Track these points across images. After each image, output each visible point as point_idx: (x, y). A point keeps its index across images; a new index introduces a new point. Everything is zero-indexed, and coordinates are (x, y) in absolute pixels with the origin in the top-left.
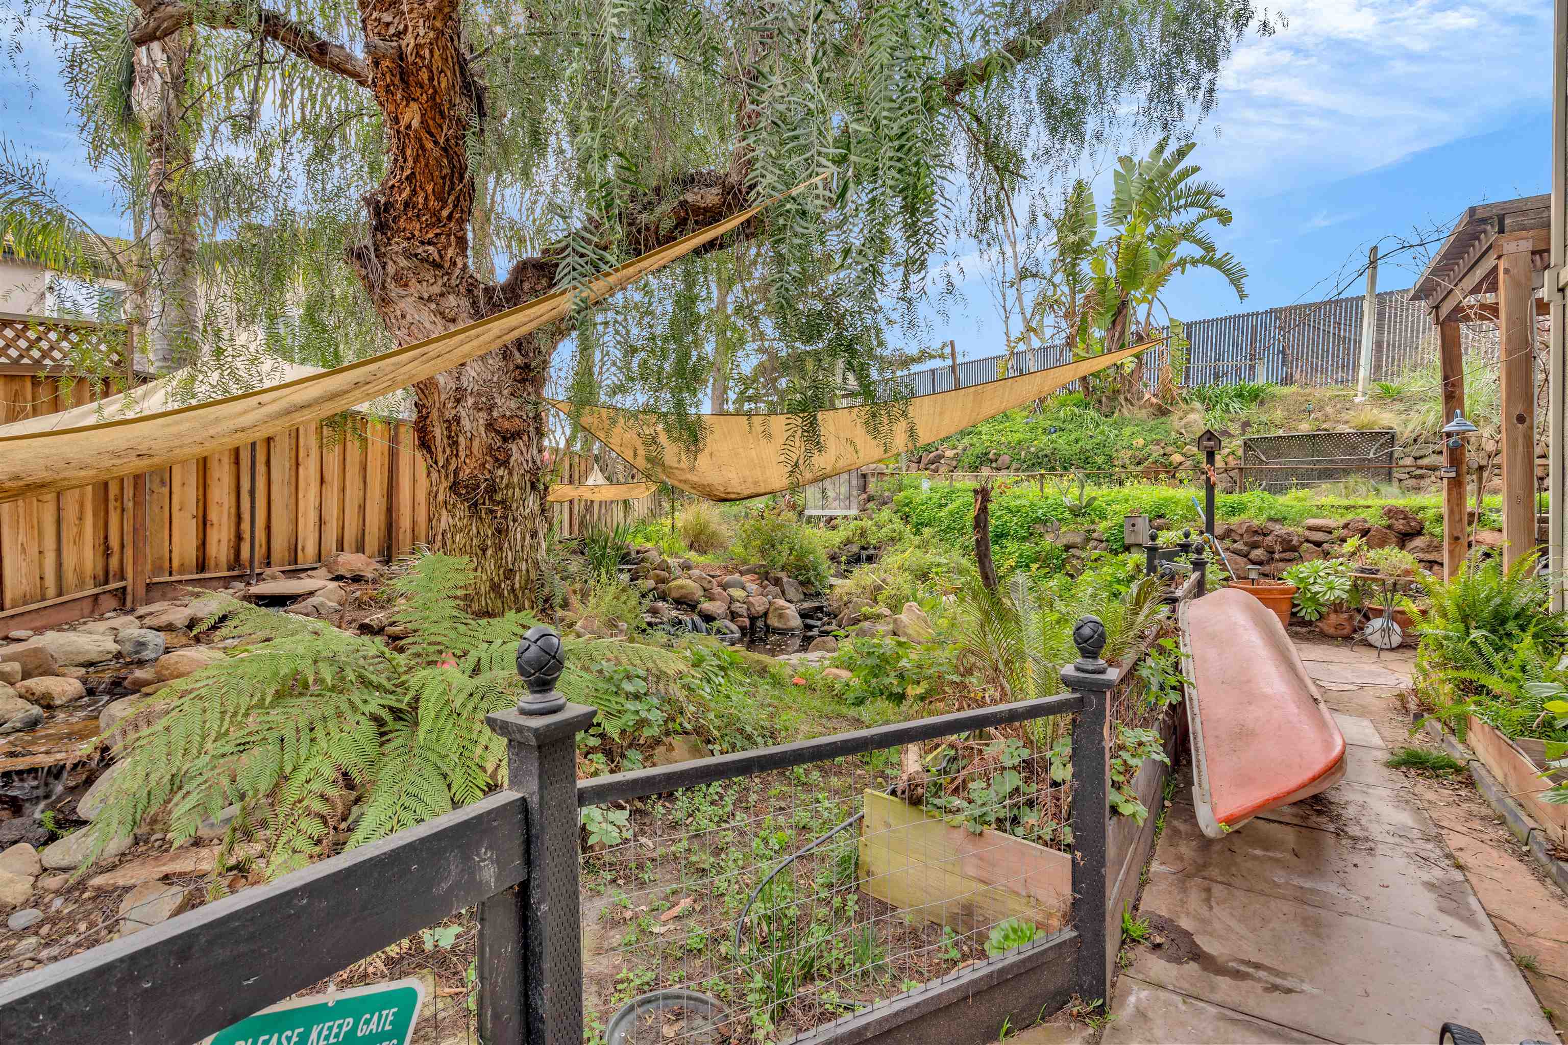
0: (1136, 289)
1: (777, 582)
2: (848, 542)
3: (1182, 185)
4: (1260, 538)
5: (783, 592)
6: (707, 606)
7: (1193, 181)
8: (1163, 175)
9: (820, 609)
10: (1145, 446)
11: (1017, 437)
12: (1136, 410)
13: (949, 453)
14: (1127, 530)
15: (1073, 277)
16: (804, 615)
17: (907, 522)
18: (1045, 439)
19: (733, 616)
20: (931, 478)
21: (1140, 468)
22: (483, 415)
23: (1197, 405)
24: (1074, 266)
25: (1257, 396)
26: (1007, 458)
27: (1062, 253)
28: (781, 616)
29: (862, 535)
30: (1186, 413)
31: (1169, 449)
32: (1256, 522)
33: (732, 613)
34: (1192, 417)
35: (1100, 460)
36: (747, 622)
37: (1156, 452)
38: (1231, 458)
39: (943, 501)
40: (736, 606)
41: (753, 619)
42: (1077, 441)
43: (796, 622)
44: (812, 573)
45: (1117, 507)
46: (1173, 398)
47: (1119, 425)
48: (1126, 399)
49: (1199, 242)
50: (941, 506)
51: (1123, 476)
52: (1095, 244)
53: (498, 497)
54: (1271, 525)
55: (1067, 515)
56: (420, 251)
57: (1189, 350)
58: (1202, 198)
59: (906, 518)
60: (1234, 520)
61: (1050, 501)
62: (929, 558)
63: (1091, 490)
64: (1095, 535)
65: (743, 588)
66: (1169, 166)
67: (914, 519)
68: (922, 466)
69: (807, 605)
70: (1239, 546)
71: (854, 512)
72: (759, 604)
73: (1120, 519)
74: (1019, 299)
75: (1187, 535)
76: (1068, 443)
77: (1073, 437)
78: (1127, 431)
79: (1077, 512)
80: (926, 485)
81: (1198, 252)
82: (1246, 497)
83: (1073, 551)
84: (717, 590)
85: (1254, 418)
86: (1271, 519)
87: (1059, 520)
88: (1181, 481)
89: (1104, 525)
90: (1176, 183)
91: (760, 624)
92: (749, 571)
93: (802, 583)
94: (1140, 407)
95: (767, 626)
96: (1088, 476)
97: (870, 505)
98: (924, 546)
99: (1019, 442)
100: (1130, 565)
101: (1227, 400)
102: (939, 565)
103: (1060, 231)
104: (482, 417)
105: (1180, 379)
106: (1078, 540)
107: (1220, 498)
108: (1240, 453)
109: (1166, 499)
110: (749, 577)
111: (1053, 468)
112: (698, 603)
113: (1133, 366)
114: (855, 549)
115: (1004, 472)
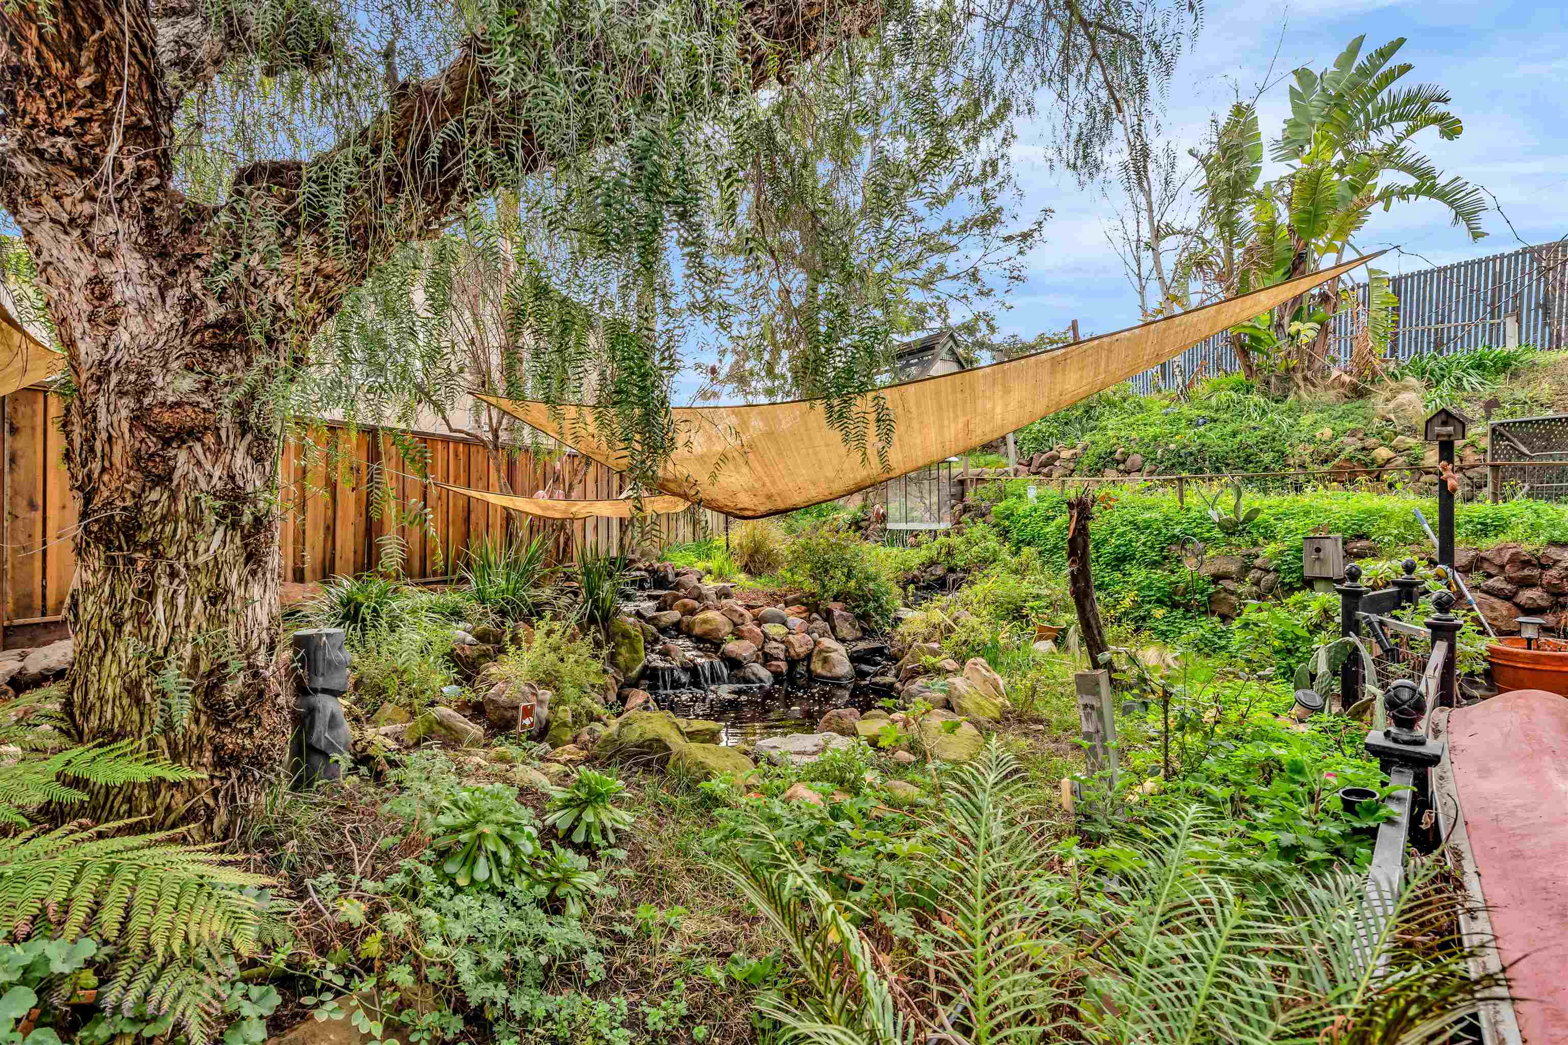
0: (1318, 235)
1: (828, 616)
2: (933, 563)
3: (1384, 95)
4: (1536, 572)
5: (833, 629)
6: (732, 647)
7: (1401, 86)
8: (1355, 86)
9: (879, 651)
10: (1334, 438)
11: (1152, 431)
12: (1320, 392)
13: (1066, 454)
14: (1308, 557)
15: (1228, 225)
16: (855, 658)
17: (1006, 539)
18: (1190, 432)
19: (767, 659)
20: (1040, 484)
21: (1326, 468)
22: (128, 402)
23: (1412, 381)
24: (1230, 212)
25: (1506, 366)
26: (1138, 458)
27: (1214, 199)
28: (825, 660)
29: (949, 554)
30: (1395, 393)
31: (1371, 442)
32: (1526, 548)
33: (765, 654)
34: (1404, 397)
35: (1267, 458)
36: (783, 666)
37: (1351, 446)
38: (1468, 451)
39: (1051, 514)
40: (771, 647)
41: (792, 662)
42: (1234, 434)
43: (843, 667)
44: (871, 604)
45: (1293, 524)
46: (1374, 374)
47: (1295, 413)
48: (1305, 379)
49: (1410, 169)
50: (1048, 518)
51: (1302, 478)
52: (1258, 186)
53: (143, 538)
54: (1554, 553)
55: (1217, 533)
56: (46, 145)
57: (1396, 309)
58: (1415, 107)
59: (1004, 534)
60: (1488, 544)
61: (1193, 514)
62: (1027, 587)
63: (1252, 499)
64: (1257, 562)
65: (784, 623)
66: (1363, 72)
67: (1014, 535)
68: (1033, 469)
69: (862, 645)
70: (1497, 583)
71: (945, 525)
72: (800, 643)
73: (1298, 540)
74: (1157, 262)
75: (1409, 568)
76: (1222, 437)
77: (1229, 429)
78: (1306, 420)
79: (1230, 529)
80: (1032, 493)
81: (1411, 181)
82: (1506, 509)
83: (1225, 583)
84: (749, 626)
85: (1504, 395)
86: (1553, 543)
87: (1206, 540)
88: (1391, 486)
89: (1271, 548)
90: (1375, 92)
91: (801, 669)
92: (796, 601)
93: (859, 617)
94: (1326, 388)
95: (809, 670)
96: (1250, 480)
97: (965, 518)
98: (1019, 572)
99: (1155, 438)
100: (1314, 608)
101: (1459, 373)
102: (1037, 597)
103: (1209, 169)
104: (125, 407)
105: (1384, 349)
106: (1233, 568)
107: (1462, 511)
108: (1485, 443)
109: (1370, 513)
110: (794, 608)
111: (1200, 470)
112: (723, 641)
113: (1312, 334)
114: (939, 571)
115: (1135, 476)
